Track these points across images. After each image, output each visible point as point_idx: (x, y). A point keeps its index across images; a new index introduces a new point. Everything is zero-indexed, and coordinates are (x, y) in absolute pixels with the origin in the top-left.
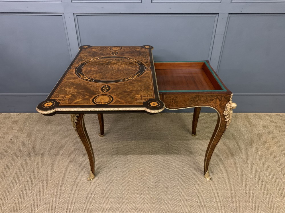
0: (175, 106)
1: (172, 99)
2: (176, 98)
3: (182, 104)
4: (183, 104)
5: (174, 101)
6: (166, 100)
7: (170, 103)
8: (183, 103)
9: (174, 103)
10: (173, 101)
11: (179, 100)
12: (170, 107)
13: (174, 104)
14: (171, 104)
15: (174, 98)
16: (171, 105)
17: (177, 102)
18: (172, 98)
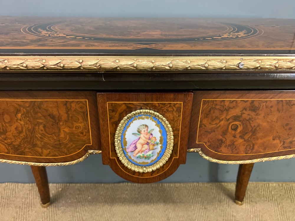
0: (242, 148)
1: (236, 118)
2: (253, 114)
3: (274, 139)
4: (277, 141)
5: (240, 129)
6: (205, 122)
7: (225, 133)
8: (279, 138)
9: (241, 137)
10: (235, 128)
11: (265, 124)
12: (224, 150)
13: (241, 141)
14: (229, 138)
15: (245, 116)
16: (228, 142)
17: (254, 132)
18: (236, 112)
